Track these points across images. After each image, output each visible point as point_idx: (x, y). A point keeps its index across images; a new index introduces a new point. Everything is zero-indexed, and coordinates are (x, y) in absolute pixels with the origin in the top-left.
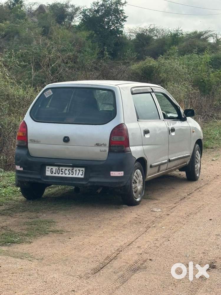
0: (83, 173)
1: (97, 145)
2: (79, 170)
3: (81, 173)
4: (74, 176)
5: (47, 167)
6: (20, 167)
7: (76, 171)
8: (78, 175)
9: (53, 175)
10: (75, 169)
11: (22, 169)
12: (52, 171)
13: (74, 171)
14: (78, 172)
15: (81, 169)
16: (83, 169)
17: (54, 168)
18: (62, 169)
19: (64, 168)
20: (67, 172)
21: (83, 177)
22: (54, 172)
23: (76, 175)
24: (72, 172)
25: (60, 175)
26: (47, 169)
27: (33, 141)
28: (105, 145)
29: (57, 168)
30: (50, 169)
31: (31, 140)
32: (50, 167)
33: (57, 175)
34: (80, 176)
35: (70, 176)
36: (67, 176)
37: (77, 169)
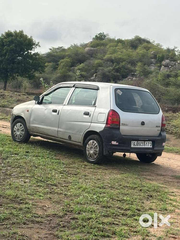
0: (151, 144)
1: (157, 126)
2: (149, 143)
3: (150, 144)
4: (146, 147)
5: (132, 141)
6: (117, 142)
7: (147, 143)
8: (148, 146)
9: (135, 147)
10: (146, 142)
11: (118, 144)
12: (135, 144)
13: (145, 143)
14: (148, 144)
15: (150, 142)
16: (151, 142)
17: (136, 142)
18: (139, 143)
19: (140, 142)
20: (142, 144)
21: (151, 147)
22: (136, 145)
23: (147, 146)
24: (144, 144)
25: (138, 147)
26: (132, 143)
27: (124, 125)
28: (159, 126)
29: (137, 142)
30: (133, 143)
31: (122, 124)
32: (134, 142)
33: (137, 147)
34: (149, 147)
35: (144, 147)
36: (142, 147)
37: (147, 142)
